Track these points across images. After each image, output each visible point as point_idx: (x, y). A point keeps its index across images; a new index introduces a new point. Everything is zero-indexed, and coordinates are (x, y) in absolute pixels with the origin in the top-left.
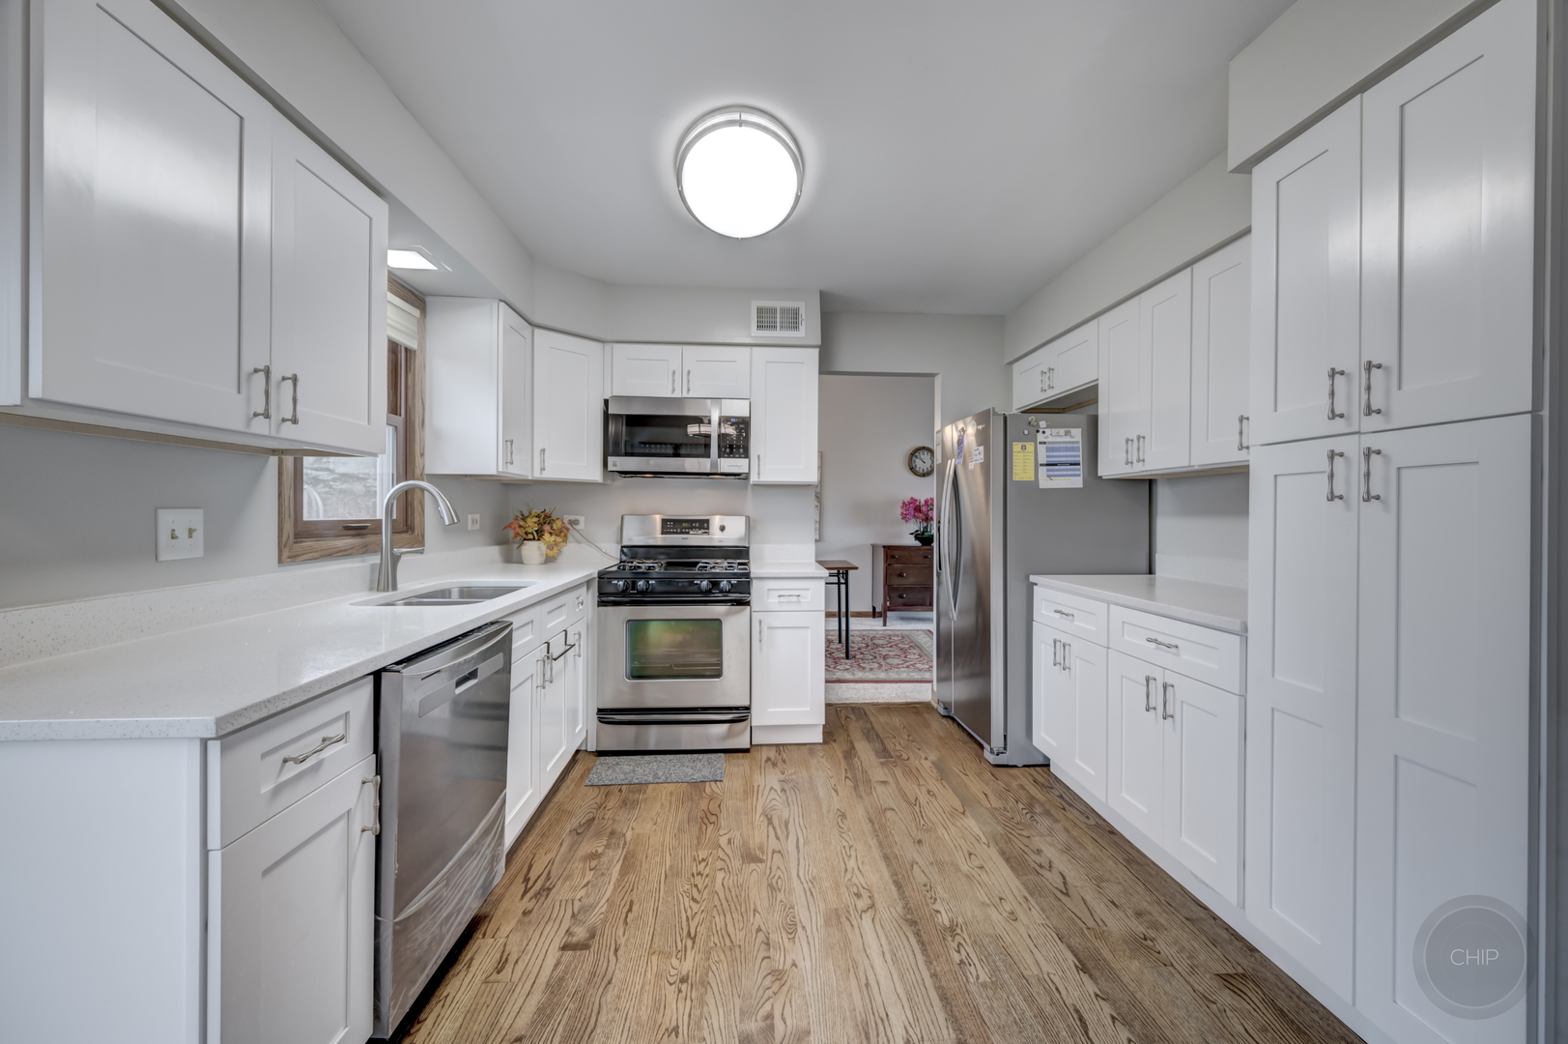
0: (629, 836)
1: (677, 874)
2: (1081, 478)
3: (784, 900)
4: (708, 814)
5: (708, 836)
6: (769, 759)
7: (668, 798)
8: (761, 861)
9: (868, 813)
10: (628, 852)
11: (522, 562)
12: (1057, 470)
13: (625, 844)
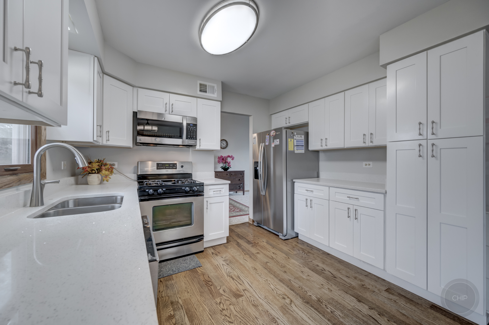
0: (180, 301)
1: (215, 313)
2: (304, 150)
3: (263, 309)
4: (207, 282)
5: (214, 291)
6: (213, 253)
7: (185, 279)
8: (242, 296)
9: (262, 265)
10: (185, 309)
11: (87, 184)
12: (299, 148)
13: (181, 306)
